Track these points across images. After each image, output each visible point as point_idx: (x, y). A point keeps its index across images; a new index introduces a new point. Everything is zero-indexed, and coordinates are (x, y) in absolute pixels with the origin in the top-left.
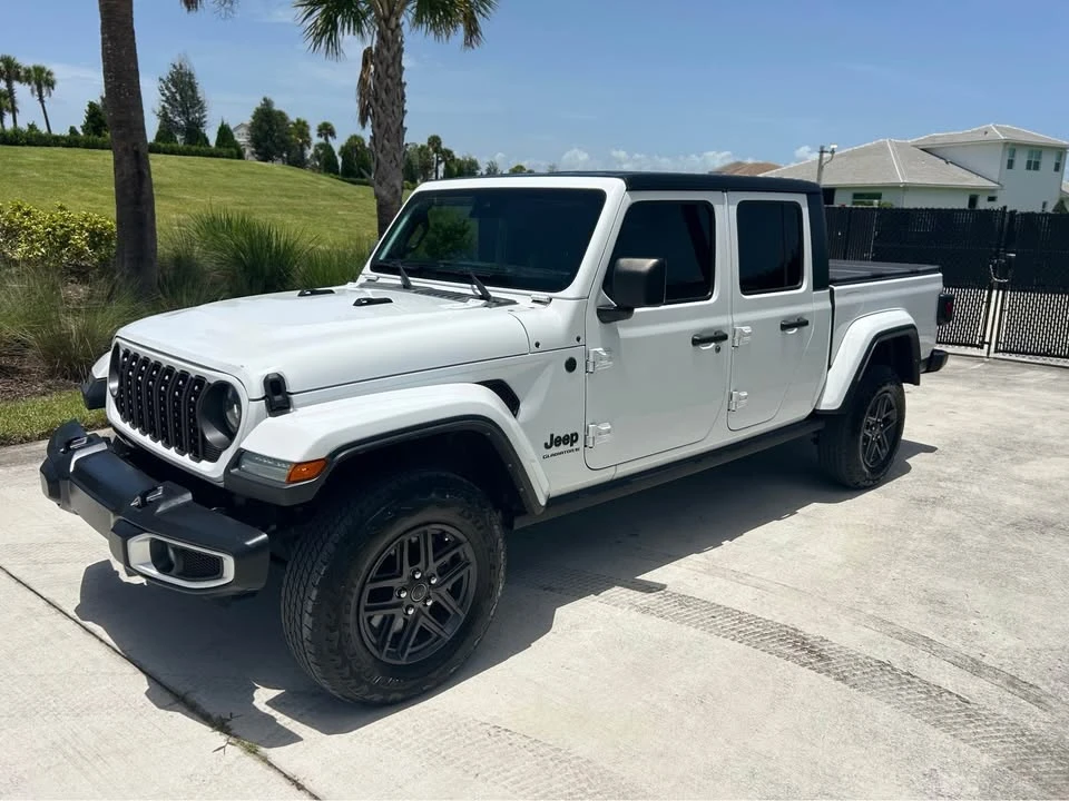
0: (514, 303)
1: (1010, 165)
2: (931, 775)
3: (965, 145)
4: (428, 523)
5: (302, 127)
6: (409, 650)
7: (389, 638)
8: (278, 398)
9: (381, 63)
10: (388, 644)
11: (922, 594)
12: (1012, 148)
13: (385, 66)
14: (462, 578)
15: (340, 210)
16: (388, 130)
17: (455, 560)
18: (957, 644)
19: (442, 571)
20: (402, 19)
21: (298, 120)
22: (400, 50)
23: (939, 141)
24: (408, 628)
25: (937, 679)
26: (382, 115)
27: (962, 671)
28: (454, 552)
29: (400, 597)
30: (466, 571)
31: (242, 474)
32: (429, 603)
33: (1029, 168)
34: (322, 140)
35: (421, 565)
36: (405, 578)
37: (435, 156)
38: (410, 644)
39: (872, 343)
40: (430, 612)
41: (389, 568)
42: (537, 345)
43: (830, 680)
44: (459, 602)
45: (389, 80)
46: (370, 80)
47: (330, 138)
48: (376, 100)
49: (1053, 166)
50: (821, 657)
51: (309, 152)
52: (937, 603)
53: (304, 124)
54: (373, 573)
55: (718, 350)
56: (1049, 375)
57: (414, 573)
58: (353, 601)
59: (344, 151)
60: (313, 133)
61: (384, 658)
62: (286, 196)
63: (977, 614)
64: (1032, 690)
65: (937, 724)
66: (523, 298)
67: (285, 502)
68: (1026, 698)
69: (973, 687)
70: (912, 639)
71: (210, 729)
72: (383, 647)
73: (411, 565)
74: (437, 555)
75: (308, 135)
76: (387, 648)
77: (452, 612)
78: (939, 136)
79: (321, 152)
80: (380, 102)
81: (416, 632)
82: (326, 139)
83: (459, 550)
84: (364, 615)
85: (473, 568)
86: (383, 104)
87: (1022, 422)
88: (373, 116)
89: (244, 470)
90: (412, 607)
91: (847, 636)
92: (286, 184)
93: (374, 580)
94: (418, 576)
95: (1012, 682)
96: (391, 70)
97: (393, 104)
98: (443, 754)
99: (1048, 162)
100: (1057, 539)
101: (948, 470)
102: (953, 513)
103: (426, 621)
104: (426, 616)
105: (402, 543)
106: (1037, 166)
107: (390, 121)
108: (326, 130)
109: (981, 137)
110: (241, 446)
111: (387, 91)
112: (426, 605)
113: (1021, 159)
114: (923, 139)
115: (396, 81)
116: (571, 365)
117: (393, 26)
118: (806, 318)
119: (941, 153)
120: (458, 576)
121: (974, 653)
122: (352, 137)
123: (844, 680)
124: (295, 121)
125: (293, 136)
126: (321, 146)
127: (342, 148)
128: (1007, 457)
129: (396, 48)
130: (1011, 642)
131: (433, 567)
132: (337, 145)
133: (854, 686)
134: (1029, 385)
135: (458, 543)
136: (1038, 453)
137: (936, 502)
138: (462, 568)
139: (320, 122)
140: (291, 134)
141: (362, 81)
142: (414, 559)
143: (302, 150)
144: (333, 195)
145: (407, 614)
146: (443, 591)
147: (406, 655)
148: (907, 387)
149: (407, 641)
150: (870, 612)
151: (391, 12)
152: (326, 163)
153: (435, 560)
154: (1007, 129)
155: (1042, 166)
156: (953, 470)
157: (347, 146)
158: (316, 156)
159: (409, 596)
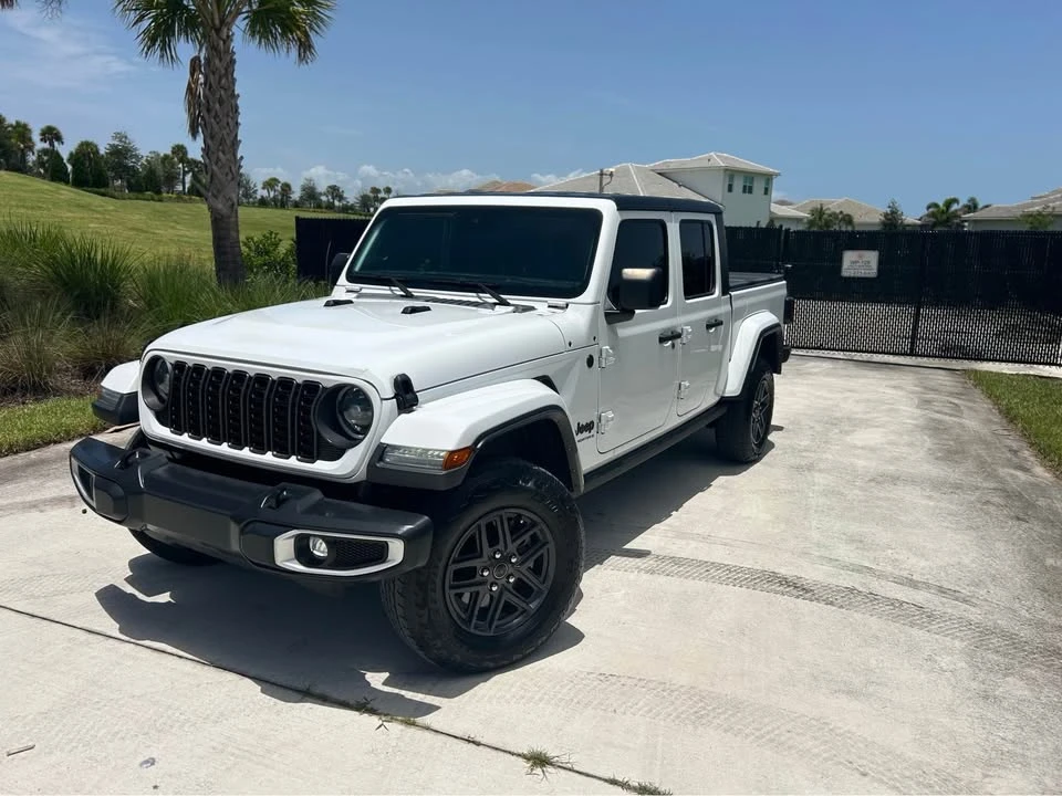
0: (532, 308)
1: (730, 189)
2: (929, 659)
3: (692, 171)
4: (503, 508)
5: (22, 131)
6: (495, 623)
7: (476, 612)
8: (409, 396)
9: (214, 73)
10: (475, 618)
11: (844, 537)
12: (731, 174)
13: (217, 77)
14: (542, 555)
15: (92, 222)
16: (222, 142)
17: (534, 538)
18: (889, 568)
19: (521, 551)
20: (234, 29)
21: (18, 123)
22: (233, 62)
23: (672, 166)
24: (495, 602)
25: (891, 595)
26: (216, 127)
27: (904, 588)
28: (531, 533)
29: (482, 576)
30: (546, 547)
31: (388, 466)
32: (512, 580)
33: (744, 191)
34: (46, 145)
35: (501, 546)
36: (485, 558)
37: (181, 165)
38: (497, 617)
39: (759, 340)
40: (514, 588)
41: (471, 549)
42: (570, 344)
43: (822, 605)
44: (541, 579)
45: (222, 92)
46: (201, 90)
47: (56, 144)
48: (209, 111)
49: (763, 192)
50: (807, 591)
51: (32, 158)
52: (857, 541)
53: (25, 127)
54: (455, 554)
55: (673, 346)
56: (827, 365)
57: (495, 553)
58: (438, 581)
59: (74, 158)
60: (36, 137)
61: (472, 631)
62: (23, 207)
63: (889, 547)
64: (957, 594)
65: (912, 625)
66: (541, 304)
67: (442, 487)
68: (957, 599)
69: (920, 597)
70: (860, 569)
71: (357, 713)
72: (470, 621)
73: (490, 546)
74: (514, 537)
75: (30, 139)
76: (474, 621)
77: (535, 588)
78: (673, 163)
79: (46, 158)
80: (213, 114)
81: (501, 606)
82: (52, 144)
83: (536, 530)
84: (451, 593)
85: (551, 546)
86: (216, 116)
87: (830, 402)
88: (205, 126)
89: (388, 463)
90: (496, 584)
91: (812, 573)
92: (23, 194)
93: (455, 562)
94: (498, 556)
95: (942, 590)
96: (223, 81)
97: (228, 116)
98: (575, 700)
99: (758, 186)
100: (907, 488)
101: (802, 443)
102: (827, 476)
103: (510, 595)
104: (510, 592)
105: (479, 526)
106: (750, 191)
107: (225, 132)
108: (51, 134)
109: (705, 164)
110: (382, 441)
111: (221, 102)
112: (508, 582)
113: (738, 184)
114: (658, 164)
115: (230, 93)
116: (590, 362)
117: (225, 37)
118: (720, 319)
119: (672, 176)
120: (539, 554)
121: (905, 574)
122: (82, 144)
123: (832, 603)
124: (14, 123)
125: (13, 140)
126: (45, 152)
127: (71, 154)
128: (837, 431)
129: (228, 59)
130: (923, 563)
131: (512, 547)
132: (65, 150)
133: (841, 607)
134: (815, 374)
135: (534, 524)
136: (855, 426)
137: (810, 468)
138: (541, 547)
139: (43, 125)
140: (10, 138)
141: (190, 90)
142: (493, 540)
143: (24, 156)
144: (79, 206)
145: (491, 590)
146: (523, 569)
147: (493, 627)
148: (775, 375)
149: (493, 616)
150: (817, 554)
151: (222, 22)
152: (53, 169)
153: (513, 541)
154: (726, 158)
155: (755, 189)
156: (805, 443)
157: (77, 153)
158: (41, 163)
159: (491, 574)
